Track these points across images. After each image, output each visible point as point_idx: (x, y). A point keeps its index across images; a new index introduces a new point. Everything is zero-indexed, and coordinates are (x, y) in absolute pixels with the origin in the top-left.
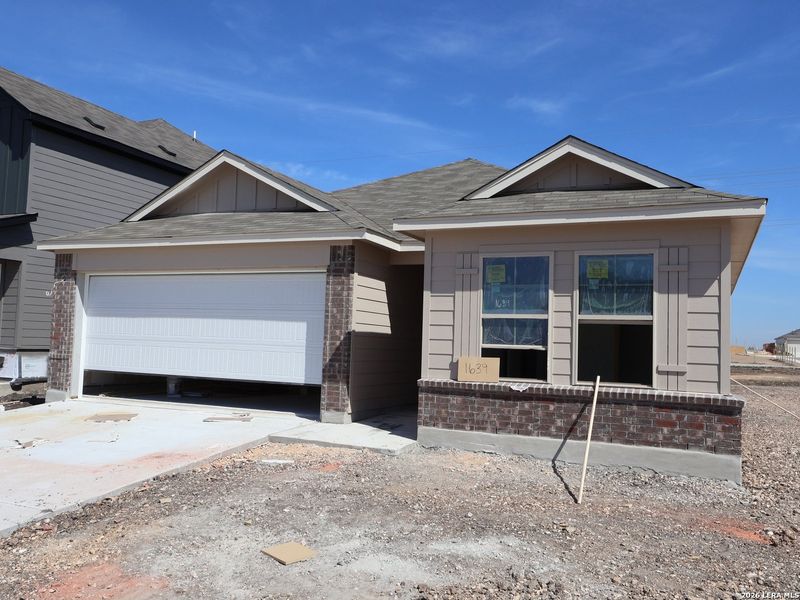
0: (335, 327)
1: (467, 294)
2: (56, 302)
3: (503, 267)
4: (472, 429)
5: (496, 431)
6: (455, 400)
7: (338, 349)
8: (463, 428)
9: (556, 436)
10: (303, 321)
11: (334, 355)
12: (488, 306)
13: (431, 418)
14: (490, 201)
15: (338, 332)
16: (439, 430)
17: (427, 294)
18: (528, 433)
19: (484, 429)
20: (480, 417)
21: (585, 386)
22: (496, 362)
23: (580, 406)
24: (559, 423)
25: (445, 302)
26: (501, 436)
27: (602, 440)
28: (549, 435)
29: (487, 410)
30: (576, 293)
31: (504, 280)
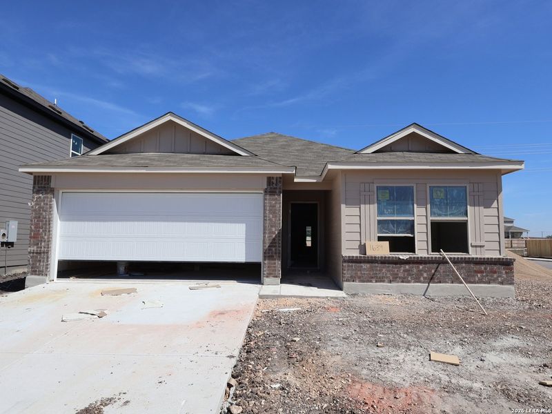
0: (272, 226)
1: (367, 206)
2: (35, 210)
3: (388, 191)
4: (376, 282)
5: (390, 282)
6: (365, 266)
7: (274, 239)
8: (371, 281)
9: (423, 282)
11: (271, 243)
12: (380, 213)
13: (351, 277)
15: (274, 229)
16: (357, 284)
17: (343, 206)
18: (409, 282)
19: (384, 281)
20: (381, 275)
21: (436, 255)
22: (387, 244)
23: (435, 265)
24: (425, 275)
25: (355, 211)
26: (394, 284)
27: (448, 283)
28: (420, 282)
29: (385, 270)
30: (429, 206)
31: (388, 199)
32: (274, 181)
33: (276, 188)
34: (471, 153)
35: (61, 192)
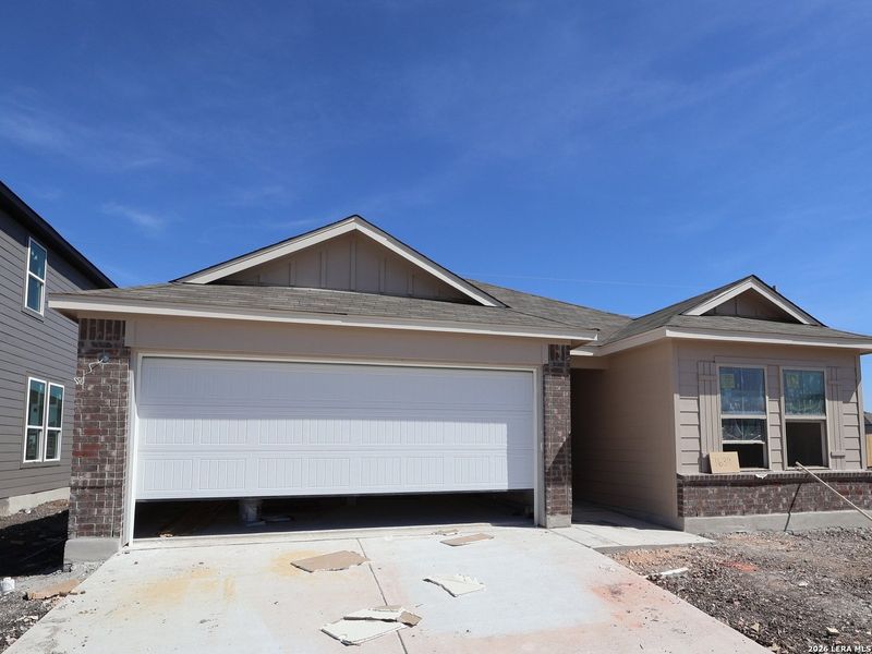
0: (557, 428)
1: (708, 397)
2: (86, 394)
3: (732, 375)
4: (726, 514)
5: (744, 513)
6: (711, 490)
7: (561, 450)
8: (720, 514)
9: (783, 512)
10: (502, 422)
11: (557, 457)
12: (725, 409)
13: (694, 508)
14: (702, 318)
15: (560, 433)
16: (702, 518)
17: (677, 397)
18: (766, 512)
19: (735, 513)
20: (732, 504)
21: (791, 471)
22: (734, 455)
23: (796, 486)
24: (784, 501)
25: (691, 404)
26: (748, 517)
27: (808, 510)
28: (778, 511)
29: (737, 496)
30: (782, 399)
31: (733, 387)
32: (560, 352)
33: (562, 365)
34: (817, 324)
35: (141, 355)
